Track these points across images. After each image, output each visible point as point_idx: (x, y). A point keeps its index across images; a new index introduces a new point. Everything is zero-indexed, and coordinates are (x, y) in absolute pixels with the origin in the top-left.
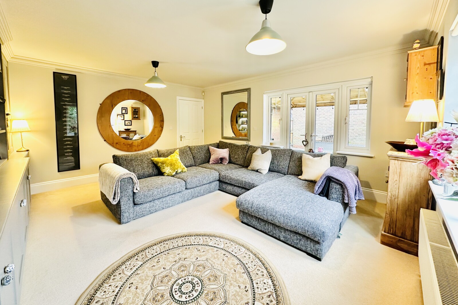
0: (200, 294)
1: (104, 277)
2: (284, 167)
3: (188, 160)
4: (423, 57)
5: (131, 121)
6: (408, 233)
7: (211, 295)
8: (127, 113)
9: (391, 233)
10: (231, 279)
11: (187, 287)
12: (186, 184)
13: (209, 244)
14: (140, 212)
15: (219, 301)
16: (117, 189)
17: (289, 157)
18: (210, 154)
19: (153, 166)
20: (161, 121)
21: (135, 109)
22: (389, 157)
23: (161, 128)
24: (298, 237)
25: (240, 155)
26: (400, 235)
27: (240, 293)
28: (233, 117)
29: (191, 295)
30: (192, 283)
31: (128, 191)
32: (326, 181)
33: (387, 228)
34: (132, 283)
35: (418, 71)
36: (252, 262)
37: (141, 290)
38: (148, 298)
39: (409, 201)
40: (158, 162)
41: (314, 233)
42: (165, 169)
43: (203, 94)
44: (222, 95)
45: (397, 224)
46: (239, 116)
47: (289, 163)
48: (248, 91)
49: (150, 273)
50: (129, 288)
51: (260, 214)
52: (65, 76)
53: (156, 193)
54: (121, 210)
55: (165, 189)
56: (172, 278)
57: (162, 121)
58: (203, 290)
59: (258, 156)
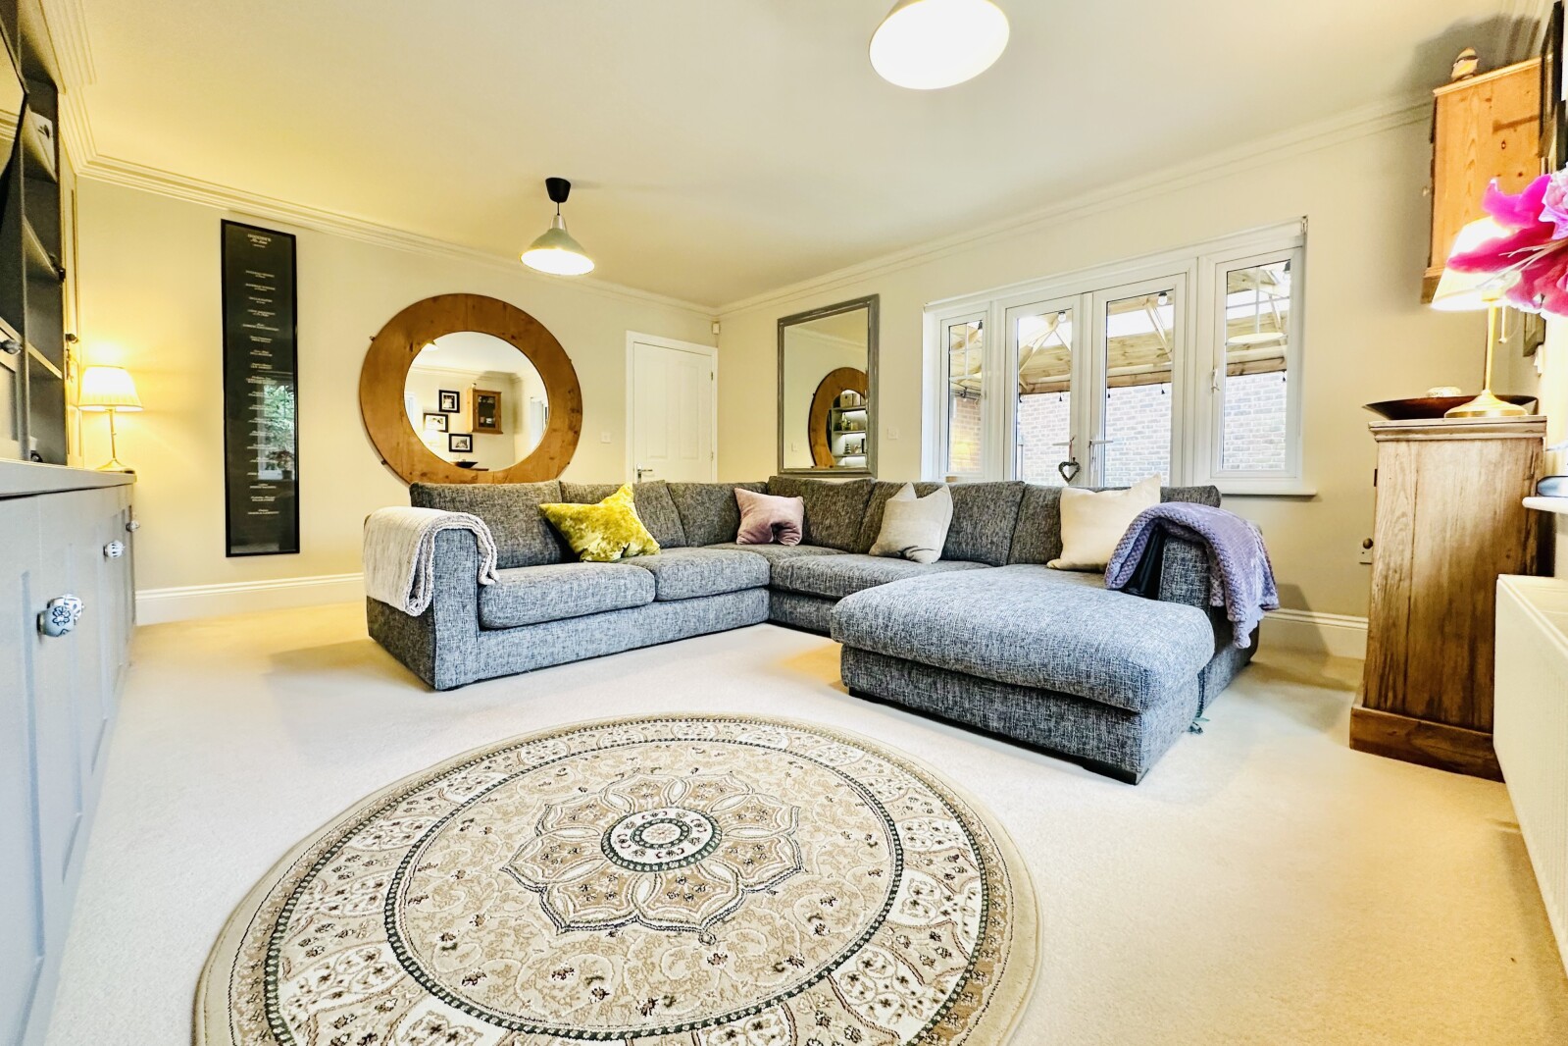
0: (706, 850)
1: (376, 804)
2: (995, 540)
3: (665, 526)
4: (1487, 105)
5: (471, 436)
6: (1452, 701)
7: (746, 852)
8: (458, 411)
9: (1389, 703)
10: (816, 818)
11: (660, 832)
12: (657, 582)
13: (738, 740)
14: (500, 657)
15: (775, 866)
16: (423, 562)
17: (1013, 508)
18: (739, 512)
19: (545, 532)
20: (573, 410)
21: (484, 398)
22: (1376, 433)
23: (571, 435)
24: (1054, 709)
25: (843, 514)
26: (1420, 709)
27: (848, 850)
28: (816, 417)
29: (674, 849)
30: (680, 824)
31: (461, 574)
32: (1150, 540)
33: (1374, 688)
34: (472, 821)
35: (1472, 156)
36: (890, 781)
37: (502, 837)
38: (528, 853)
39: (1452, 580)
40: (561, 518)
41: (1112, 678)
42: (585, 540)
43: (716, 330)
44: (779, 326)
45: (1409, 670)
46: (838, 428)
47: (1015, 527)
48: (868, 306)
49: (536, 800)
50: (462, 830)
51: (916, 643)
52: (258, 237)
53: (553, 594)
54: (435, 639)
55: (584, 585)
56: (608, 811)
57: (577, 410)
58: (717, 841)
59: (904, 504)
